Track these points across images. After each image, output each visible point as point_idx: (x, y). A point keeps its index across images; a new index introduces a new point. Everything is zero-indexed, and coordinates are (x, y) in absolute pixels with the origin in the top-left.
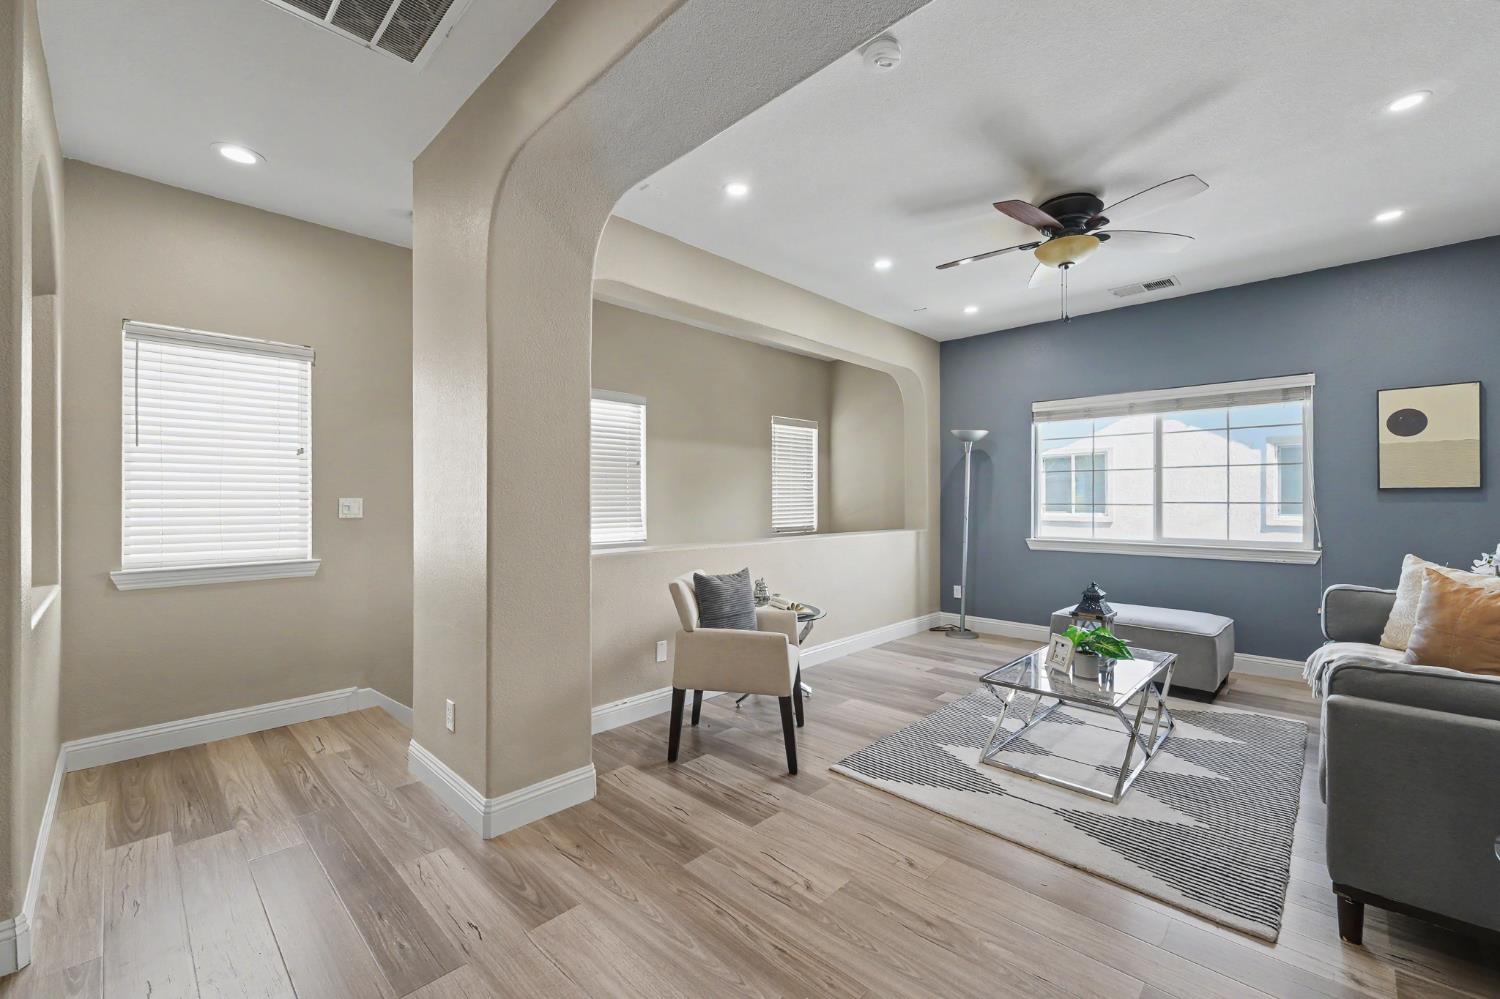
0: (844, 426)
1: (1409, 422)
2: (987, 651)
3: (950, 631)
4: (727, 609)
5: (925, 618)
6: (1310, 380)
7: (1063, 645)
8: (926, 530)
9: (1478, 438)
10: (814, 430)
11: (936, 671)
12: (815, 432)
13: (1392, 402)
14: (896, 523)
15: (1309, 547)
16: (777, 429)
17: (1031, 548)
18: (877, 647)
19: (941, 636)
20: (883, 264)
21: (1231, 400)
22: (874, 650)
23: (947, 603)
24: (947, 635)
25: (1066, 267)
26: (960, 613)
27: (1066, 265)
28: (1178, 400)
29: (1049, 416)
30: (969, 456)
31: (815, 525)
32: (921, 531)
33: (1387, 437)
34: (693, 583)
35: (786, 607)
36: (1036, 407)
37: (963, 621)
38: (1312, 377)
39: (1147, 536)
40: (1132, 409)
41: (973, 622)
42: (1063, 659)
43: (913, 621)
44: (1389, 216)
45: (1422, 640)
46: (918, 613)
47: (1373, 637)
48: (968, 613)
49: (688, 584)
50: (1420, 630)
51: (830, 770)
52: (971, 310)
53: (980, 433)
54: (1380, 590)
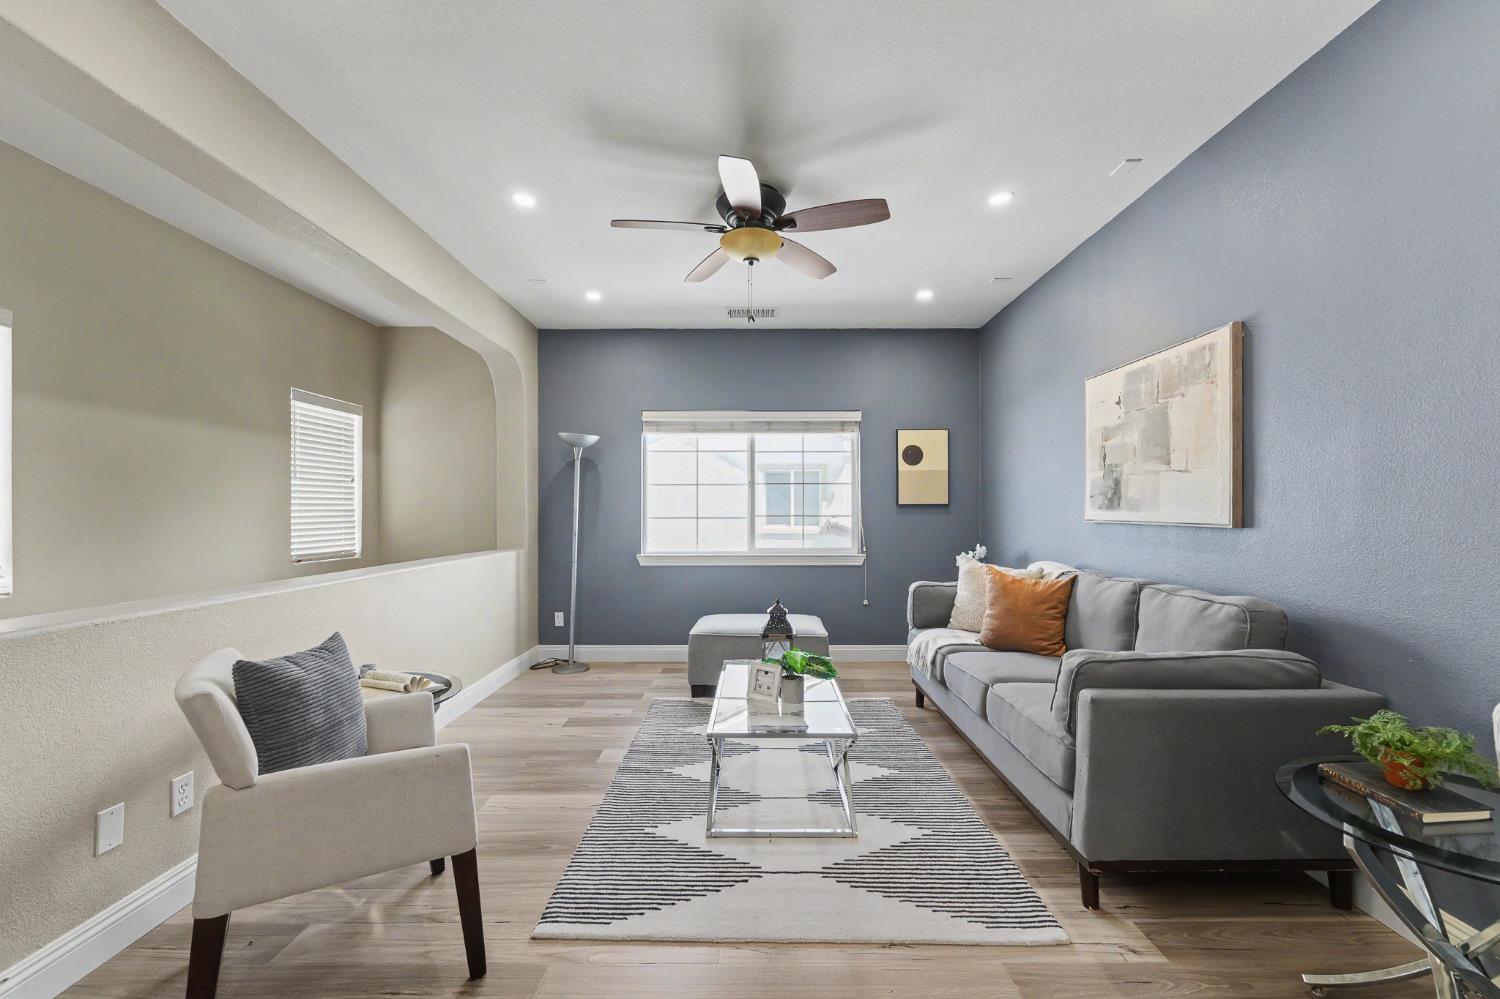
0: (400, 415)
1: (914, 455)
2: (610, 683)
3: (557, 665)
4: (318, 719)
5: (525, 655)
6: (857, 416)
7: (767, 673)
8: (526, 550)
9: (946, 468)
10: (355, 416)
11: (571, 723)
12: (357, 421)
13: (906, 439)
14: (484, 540)
15: (855, 551)
16: (299, 408)
17: (642, 564)
18: (479, 706)
19: (546, 675)
20: (524, 200)
21: (807, 427)
22: (476, 710)
23: (546, 633)
24: (553, 671)
25: (751, 263)
26: (568, 643)
27: (751, 260)
28: (769, 423)
29: (658, 426)
30: (578, 464)
31: (357, 548)
32: (522, 551)
33: (903, 466)
34: (231, 682)
35: (401, 687)
36: (647, 416)
37: (572, 652)
38: (859, 414)
39: (742, 548)
40: (732, 428)
41: (586, 652)
42: (769, 688)
43: (514, 662)
44: (925, 295)
45: (996, 622)
46: (518, 653)
47: (943, 622)
48: (577, 642)
49: (222, 685)
50: (995, 615)
51: (533, 939)
52: (593, 296)
53: (592, 439)
54: (939, 583)
